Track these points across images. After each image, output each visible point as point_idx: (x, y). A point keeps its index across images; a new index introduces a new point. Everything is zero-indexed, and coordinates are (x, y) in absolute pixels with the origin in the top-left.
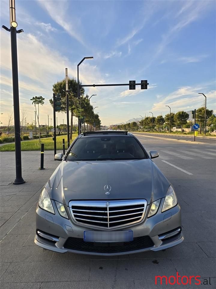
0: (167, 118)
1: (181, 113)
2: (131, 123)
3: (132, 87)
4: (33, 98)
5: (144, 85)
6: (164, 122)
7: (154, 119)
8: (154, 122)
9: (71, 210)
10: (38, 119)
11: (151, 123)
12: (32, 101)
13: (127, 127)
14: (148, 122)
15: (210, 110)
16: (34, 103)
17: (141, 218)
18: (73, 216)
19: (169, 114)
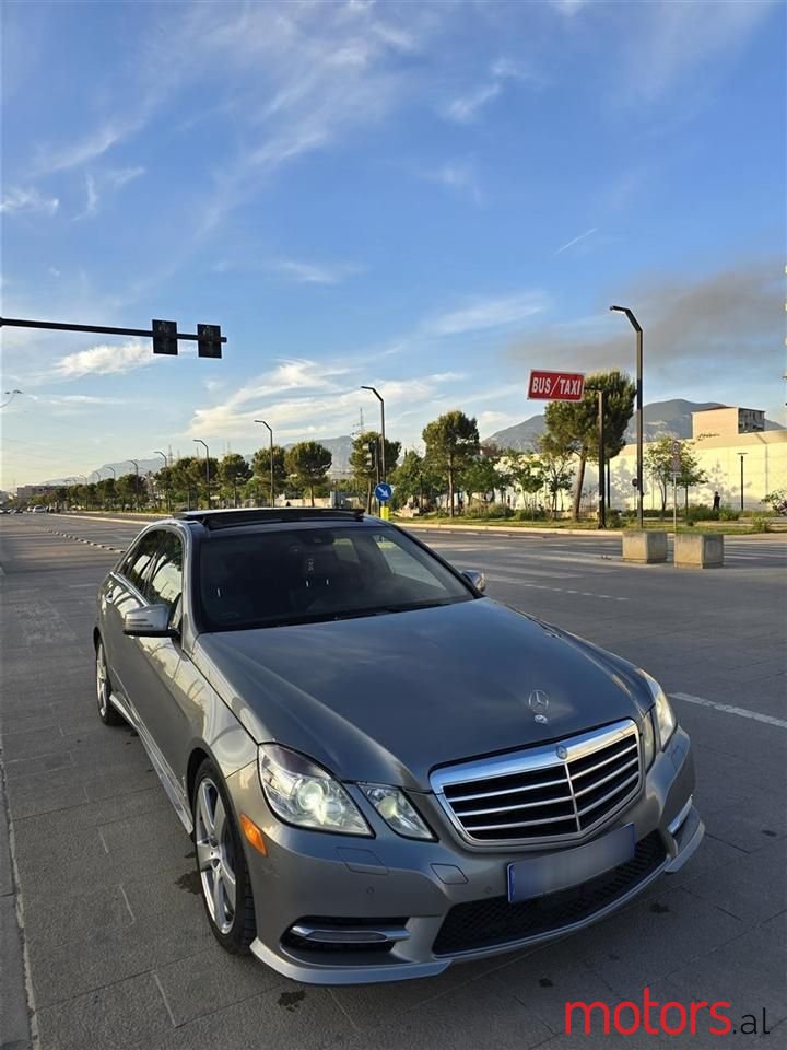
0: (260, 462)
1: (308, 448)
2: (117, 479)
3: (164, 346)
5: (210, 342)
6: (251, 474)
7: (210, 465)
8: (212, 476)
9: (446, 804)
11: (201, 479)
13: (101, 493)
14: (192, 477)
15: (392, 440)
17: (637, 778)
18: (458, 825)
19: (268, 448)
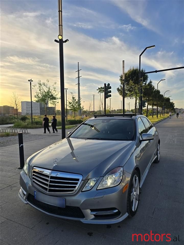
4: (99, 88)
9: (33, 173)
10: (102, 104)
12: (98, 91)
16: (99, 92)
